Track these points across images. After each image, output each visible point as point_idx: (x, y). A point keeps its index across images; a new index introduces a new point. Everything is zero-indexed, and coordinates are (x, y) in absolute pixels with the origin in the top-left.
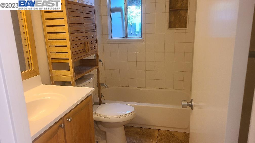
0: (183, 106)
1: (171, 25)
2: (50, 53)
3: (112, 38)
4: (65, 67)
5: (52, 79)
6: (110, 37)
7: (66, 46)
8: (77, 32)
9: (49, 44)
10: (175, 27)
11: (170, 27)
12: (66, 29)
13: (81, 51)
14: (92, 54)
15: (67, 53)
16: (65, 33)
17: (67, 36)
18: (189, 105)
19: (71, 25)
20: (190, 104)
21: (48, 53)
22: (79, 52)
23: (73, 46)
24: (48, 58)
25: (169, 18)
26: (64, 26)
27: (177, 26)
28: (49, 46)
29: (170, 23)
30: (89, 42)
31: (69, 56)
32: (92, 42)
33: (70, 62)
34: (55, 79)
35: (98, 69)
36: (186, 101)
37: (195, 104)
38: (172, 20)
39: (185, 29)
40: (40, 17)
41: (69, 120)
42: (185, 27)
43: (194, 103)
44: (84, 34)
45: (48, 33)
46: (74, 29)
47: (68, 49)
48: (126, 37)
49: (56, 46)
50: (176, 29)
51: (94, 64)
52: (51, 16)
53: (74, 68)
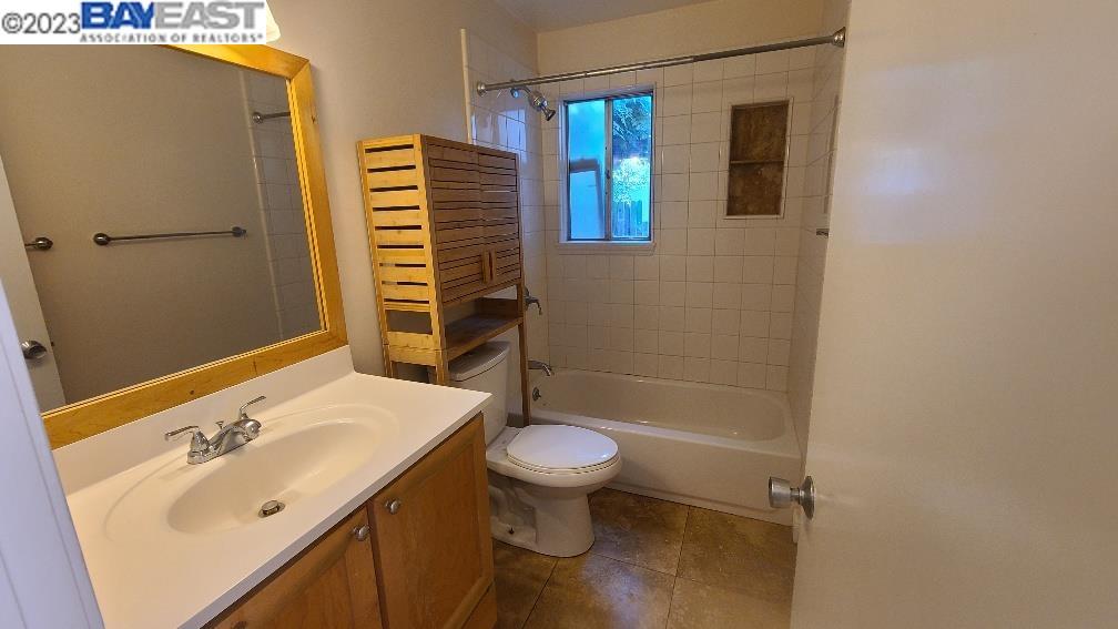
0: (775, 502)
1: (736, 206)
2: (383, 283)
3: (569, 239)
4: (419, 323)
5: (387, 356)
6: (564, 235)
7: (424, 266)
8: (459, 225)
9: (380, 260)
10: (746, 213)
11: (731, 211)
12: (422, 217)
13: (469, 279)
14: (505, 285)
15: (425, 284)
16: (419, 227)
17: (424, 236)
18: (798, 499)
19: (436, 206)
20: (802, 493)
21: (379, 284)
22: (461, 281)
23: (441, 265)
24: (378, 297)
25: (730, 186)
26: (417, 208)
27: (750, 209)
28: (381, 265)
29: (732, 199)
30: (493, 255)
31: (430, 294)
32: (503, 253)
33: (432, 309)
34: (396, 356)
35: (521, 327)
36: (787, 482)
37: (822, 497)
38: (738, 193)
39: (775, 216)
40: (357, 184)
41: (389, 507)
42: (777, 211)
43: (818, 492)
44: (480, 231)
45: (378, 228)
46: (446, 216)
47: (427, 275)
48: (608, 238)
49: (397, 265)
50: (748, 217)
51: (510, 312)
52: (386, 182)
53: (446, 327)
